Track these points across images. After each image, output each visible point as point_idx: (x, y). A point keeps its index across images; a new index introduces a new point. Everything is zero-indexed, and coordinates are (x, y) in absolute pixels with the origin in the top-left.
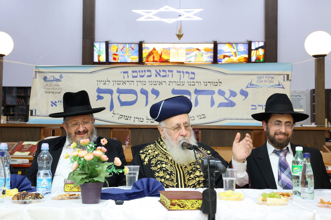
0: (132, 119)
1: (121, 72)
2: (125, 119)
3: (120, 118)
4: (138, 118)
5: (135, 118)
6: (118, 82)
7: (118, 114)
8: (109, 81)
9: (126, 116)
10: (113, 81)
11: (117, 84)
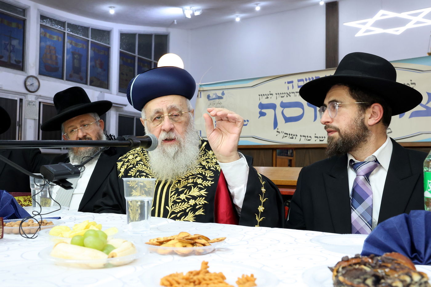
0: (298, 137)
1: (285, 83)
2: (290, 137)
3: (284, 136)
4: (305, 136)
5: (301, 136)
6: (282, 95)
7: (282, 132)
8: (272, 94)
9: (292, 135)
10: (276, 94)
11: (280, 97)
